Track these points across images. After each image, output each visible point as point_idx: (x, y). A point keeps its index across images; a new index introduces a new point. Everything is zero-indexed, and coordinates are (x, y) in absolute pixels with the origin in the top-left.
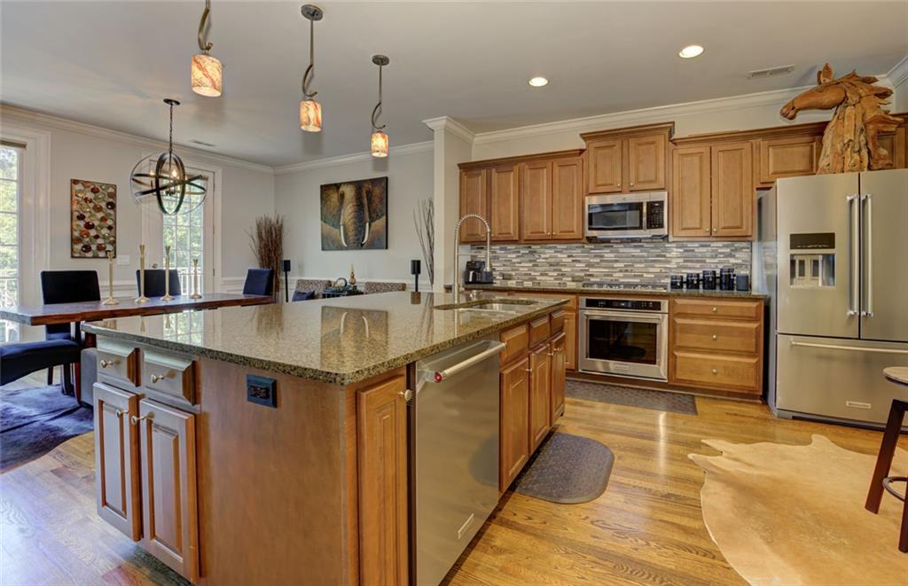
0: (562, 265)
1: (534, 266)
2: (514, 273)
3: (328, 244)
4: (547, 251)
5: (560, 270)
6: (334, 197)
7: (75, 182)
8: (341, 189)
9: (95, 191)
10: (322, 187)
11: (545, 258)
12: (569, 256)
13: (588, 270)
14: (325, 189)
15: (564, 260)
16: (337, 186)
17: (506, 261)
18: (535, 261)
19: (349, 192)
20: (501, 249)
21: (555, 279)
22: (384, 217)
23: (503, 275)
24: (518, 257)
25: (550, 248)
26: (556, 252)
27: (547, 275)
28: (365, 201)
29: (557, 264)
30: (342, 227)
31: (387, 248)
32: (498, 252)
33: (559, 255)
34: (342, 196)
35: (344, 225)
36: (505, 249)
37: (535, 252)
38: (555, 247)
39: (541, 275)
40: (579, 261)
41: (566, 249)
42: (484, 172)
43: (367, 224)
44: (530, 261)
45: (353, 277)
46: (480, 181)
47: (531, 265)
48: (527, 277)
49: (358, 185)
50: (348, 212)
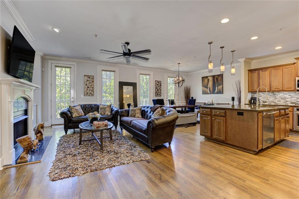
0: (287, 99)
1: (275, 98)
2: (267, 101)
3: (204, 93)
4: (280, 94)
5: (286, 100)
6: (206, 80)
7: (156, 81)
8: (208, 78)
9: (158, 82)
10: (202, 77)
11: (280, 96)
12: (289, 96)
13: (298, 100)
14: (203, 78)
15: (287, 97)
16: (207, 77)
17: (264, 97)
18: (276, 97)
19: (211, 79)
20: (262, 94)
21: (284, 103)
22: (222, 85)
23: (263, 101)
24: (269, 96)
25: (281, 93)
26: (284, 94)
27: (280, 101)
28: (216, 81)
29: (284, 98)
30: (208, 88)
31: (223, 93)
32: (261, 94)
33: (285, 95)
34: (208, 80)
35: (209, 88)
36: (264, 94)
37: (276, 94)
38: (284, 93)
39: (278, 101)
40: (294, 97)
41: (288, 93)
42: (257, 72)
43: (217, 87)
44: (274, 97)
45: (212, 101)
46: (255, 74)
47: (274, 98)
48: (272, 102)
49: (214, 77)
50: (210, 84)
